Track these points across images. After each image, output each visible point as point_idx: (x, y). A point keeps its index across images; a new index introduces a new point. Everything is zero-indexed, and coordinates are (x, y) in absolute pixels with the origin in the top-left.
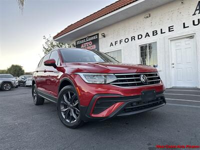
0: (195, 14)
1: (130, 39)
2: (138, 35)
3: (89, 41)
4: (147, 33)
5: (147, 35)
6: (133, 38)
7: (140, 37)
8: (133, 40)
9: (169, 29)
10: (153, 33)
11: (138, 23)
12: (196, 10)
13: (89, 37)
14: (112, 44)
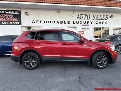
0: (77, 19)
1: (48, 22)
2: (53, 21)
3: (9, 14)
4: (58, 21)
5: (58, 22)
6: (50, 22)
7: (54, 22)
8: (50, 23)
9: (68, 22)
10: (61, 22)
11: (52, 14)
12: (78, 17)
13: (9, 11)
14: (33, 22)
